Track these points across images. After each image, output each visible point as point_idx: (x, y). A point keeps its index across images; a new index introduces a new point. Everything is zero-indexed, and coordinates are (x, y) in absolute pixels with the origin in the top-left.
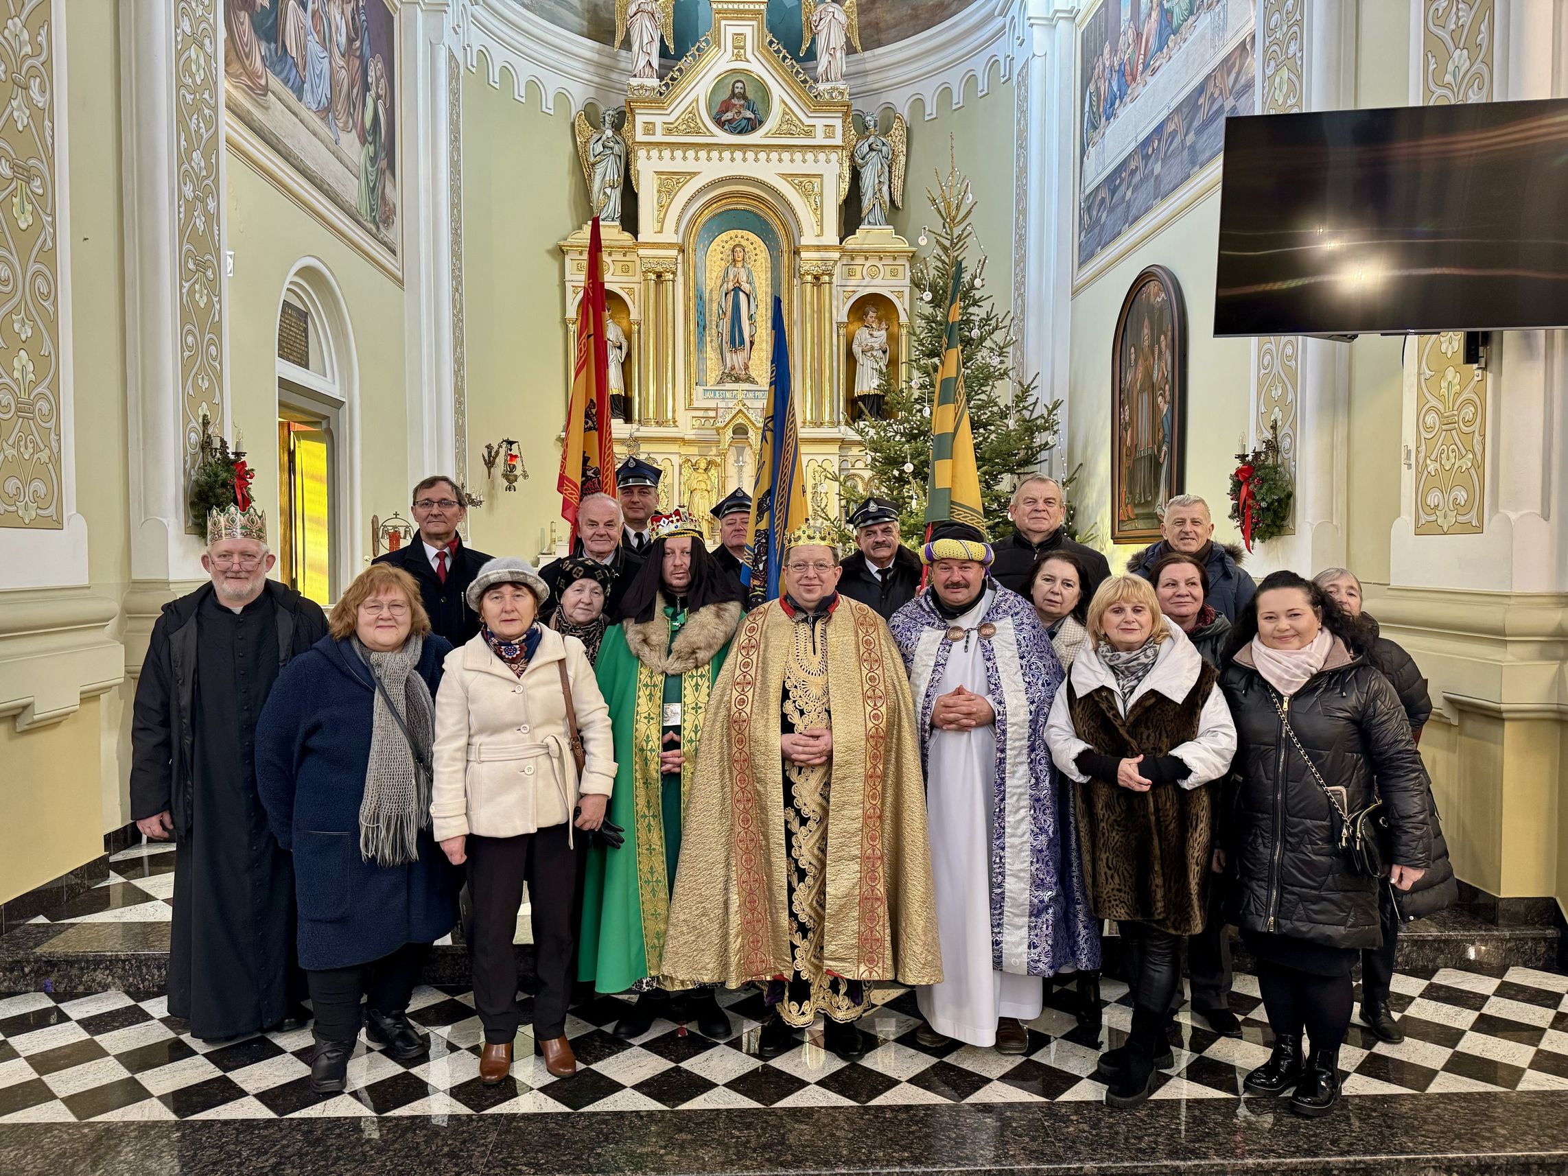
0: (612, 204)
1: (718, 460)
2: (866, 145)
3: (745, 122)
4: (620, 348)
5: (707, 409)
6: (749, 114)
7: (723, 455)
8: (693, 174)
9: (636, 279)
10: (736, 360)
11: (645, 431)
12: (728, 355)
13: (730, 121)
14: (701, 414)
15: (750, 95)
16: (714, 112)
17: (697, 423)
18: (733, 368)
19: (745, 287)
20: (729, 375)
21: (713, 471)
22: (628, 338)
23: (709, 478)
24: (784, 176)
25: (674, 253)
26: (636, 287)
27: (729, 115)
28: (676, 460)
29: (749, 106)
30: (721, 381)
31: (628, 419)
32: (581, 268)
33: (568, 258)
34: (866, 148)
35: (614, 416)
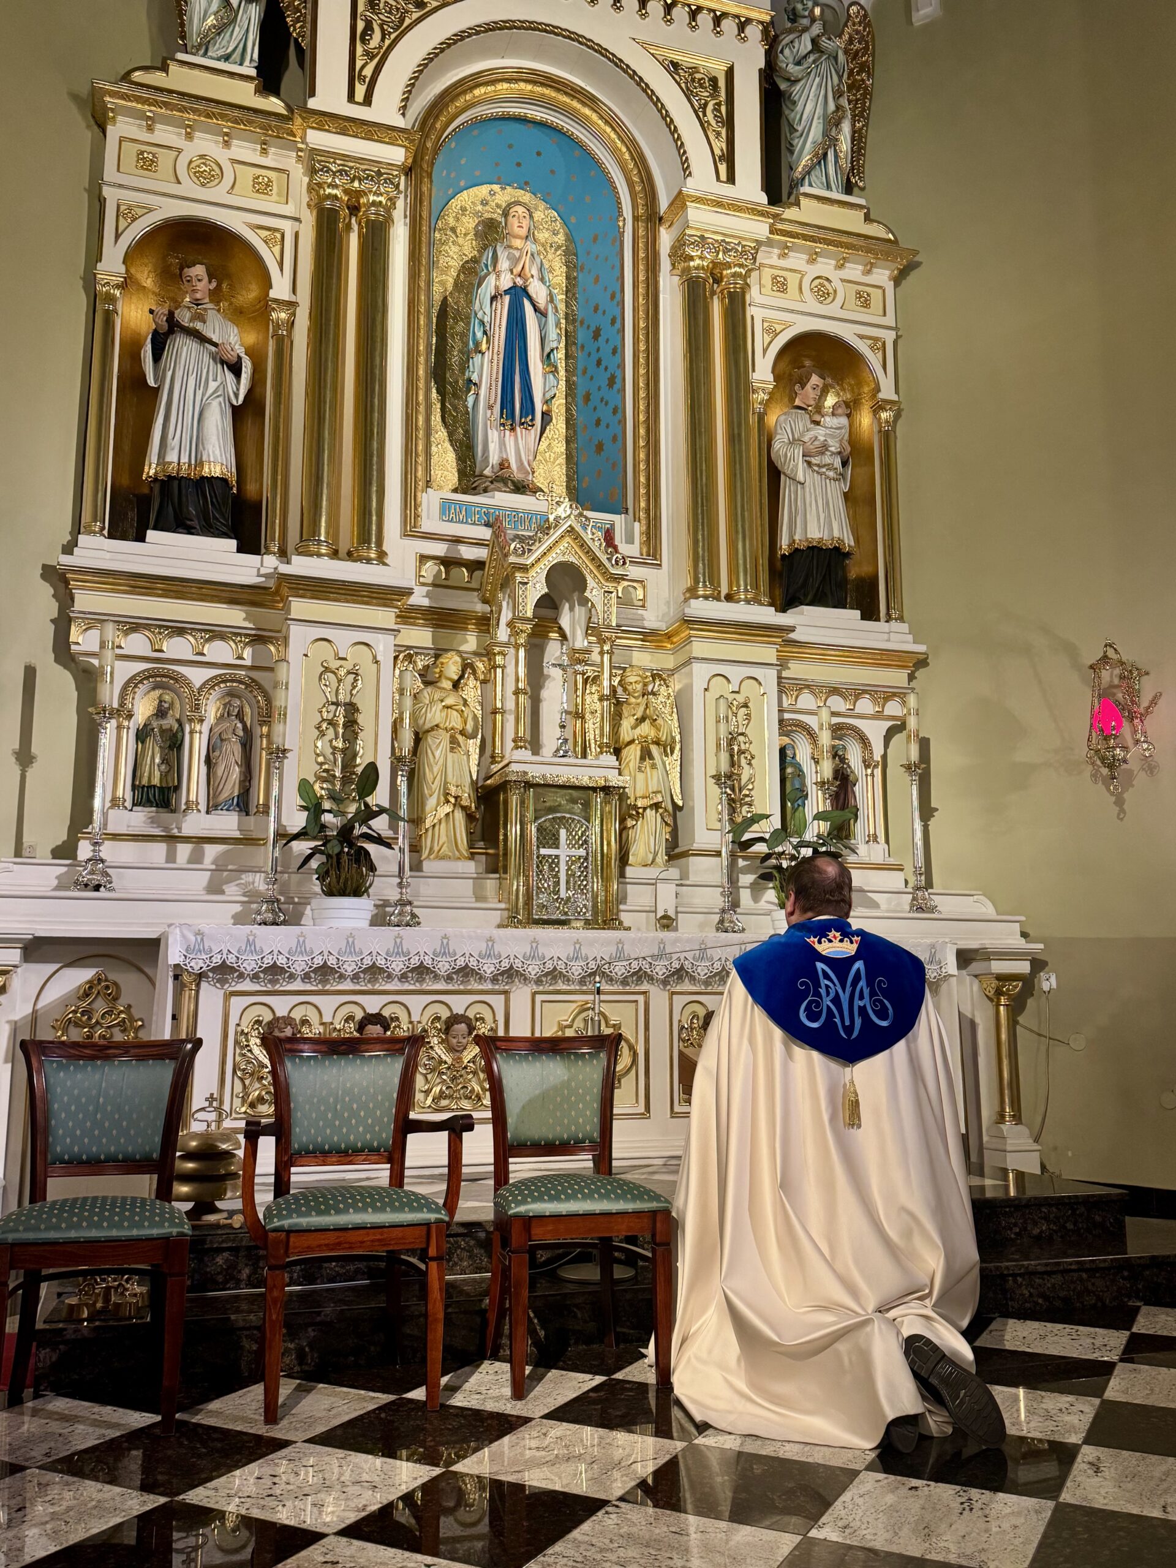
4: (236, 370)
5: (457, 540)
9: (289, 210)
10: (509, 445)
11: (301, 566)
12: (493, 432)
14: (439, 549)
17: (431, 570)
18: (503, 465)
19: (539, 292)
20: (501, 476)
23: (466, 704)
24: (648, 47)
25: (396, 155)
26: (287, 226)
28: (384, 646)
32: (147, 163)
33: (113, 132)
34: (805, 45)
35: (209, 529)
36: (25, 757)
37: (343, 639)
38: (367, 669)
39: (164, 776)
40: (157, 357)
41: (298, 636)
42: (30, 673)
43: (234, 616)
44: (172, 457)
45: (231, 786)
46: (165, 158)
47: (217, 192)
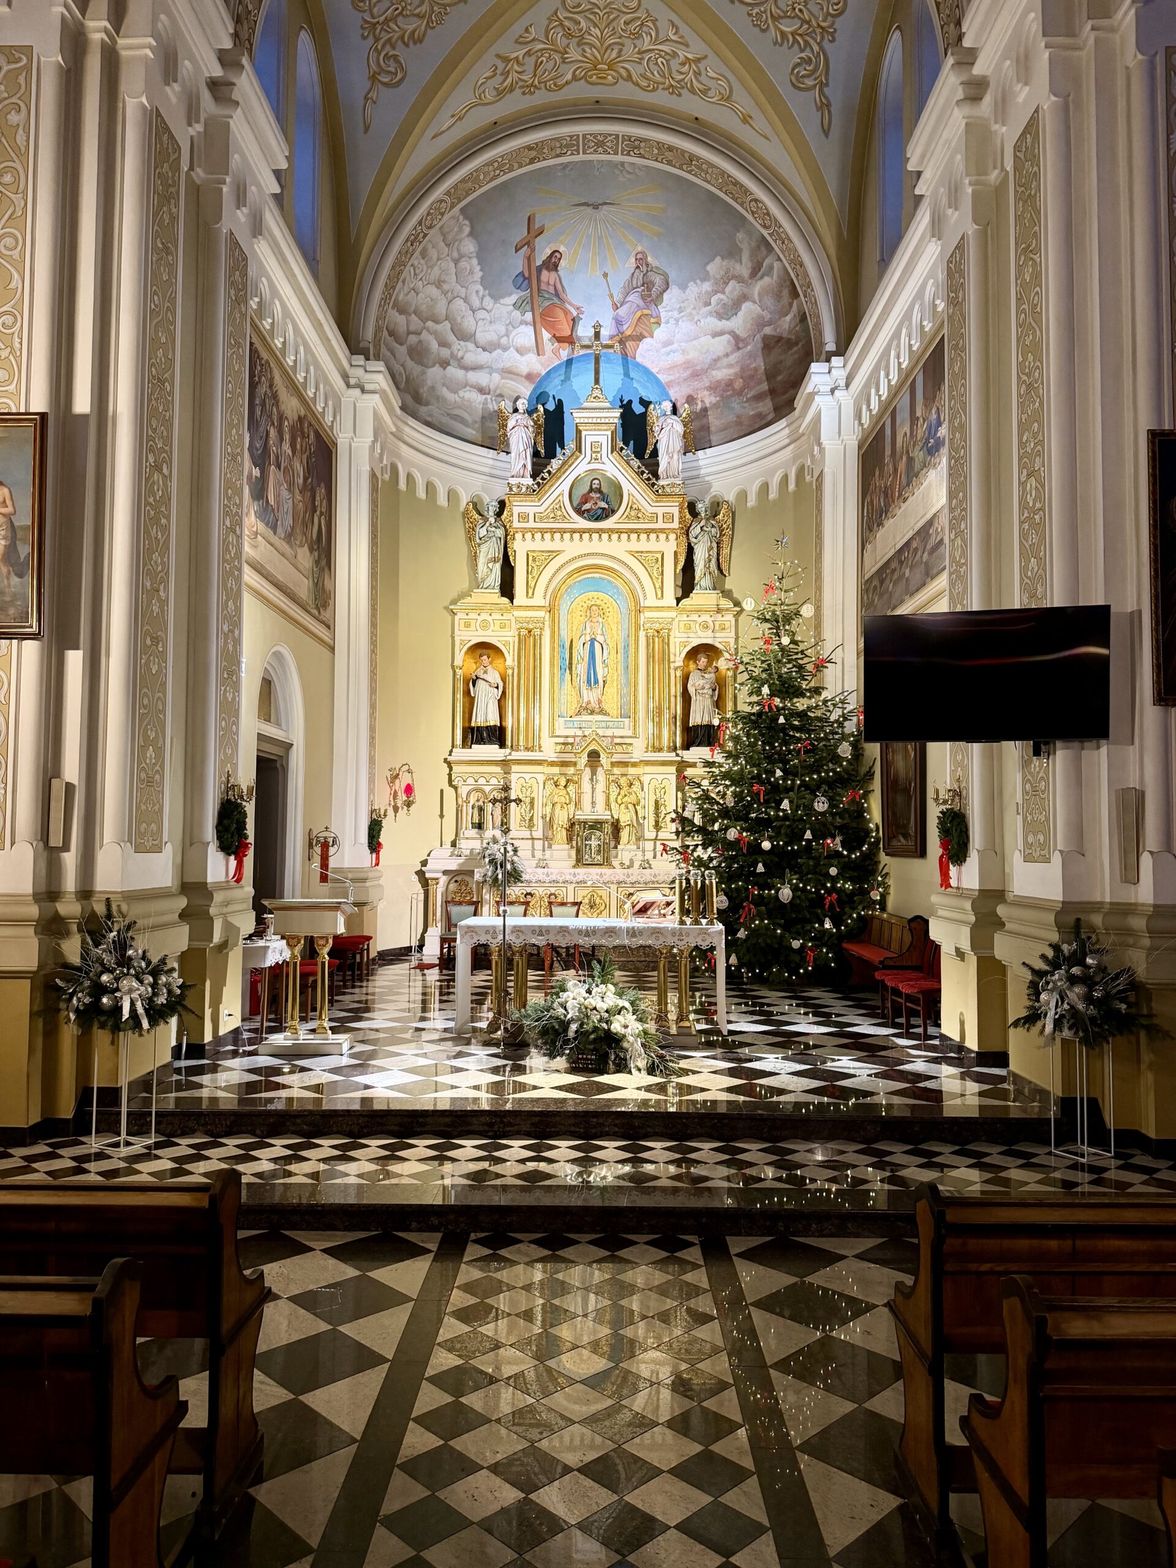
0: (493, 576)
1: (575, 778)
2: (699, 528)
3: (600, 511)
5: (567, 737)
6: (603, 505)
7: (579, 773)
8: (559, 552)
9: (510, 635)
10: (590, 696)
11: (515, 755)
12: (585, 692)
13: (588, 511)
14: (561, 740)
15: (604, 490)
16: (575, 504)
17: (558, 748)
18: (589, 703)
19: (600, 638)
20: (586, 709)
21: (571, 788)
22: (504, 680)
23: (568, 793)
24: (631, 553)
25: (542, 614)
26: (510, 640)
27: (587, 506)
28: (541, 778)
29: (604, 498)
30: (579, 713)
31: (502, 745)
32: (467, 625)
33: (457, 618)
34: (698, 529)
35: (491, 742)
36: (442, 816)
37: (527, 776)
38: (535, 786)
39: (480, 820)
40: (474, 686)
41: (513, 777)
42: (442, 791)
43: (498, 769)
44: (479, 720)
45: (498, 822)
46: (473, 623)
47: (489, 633)
